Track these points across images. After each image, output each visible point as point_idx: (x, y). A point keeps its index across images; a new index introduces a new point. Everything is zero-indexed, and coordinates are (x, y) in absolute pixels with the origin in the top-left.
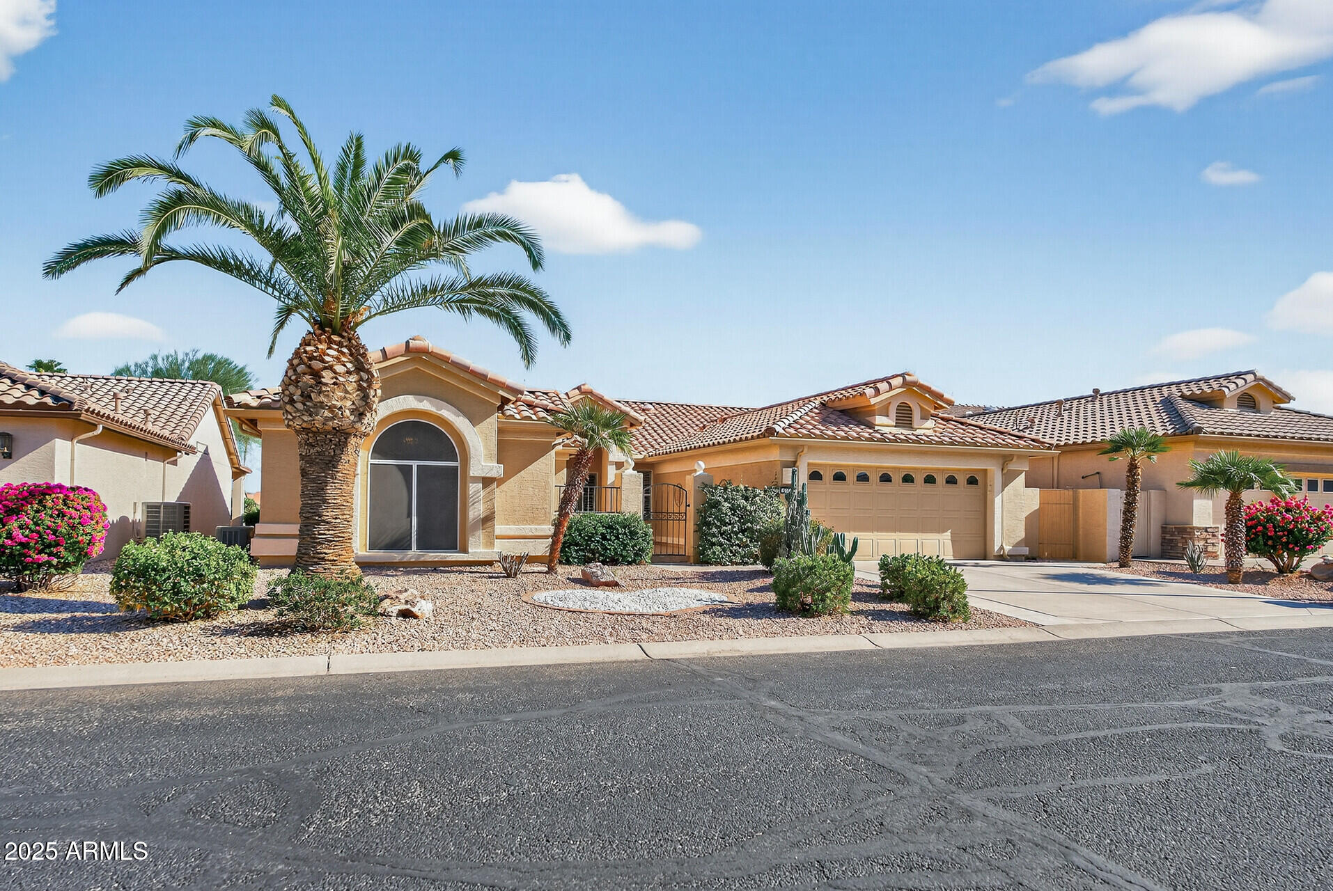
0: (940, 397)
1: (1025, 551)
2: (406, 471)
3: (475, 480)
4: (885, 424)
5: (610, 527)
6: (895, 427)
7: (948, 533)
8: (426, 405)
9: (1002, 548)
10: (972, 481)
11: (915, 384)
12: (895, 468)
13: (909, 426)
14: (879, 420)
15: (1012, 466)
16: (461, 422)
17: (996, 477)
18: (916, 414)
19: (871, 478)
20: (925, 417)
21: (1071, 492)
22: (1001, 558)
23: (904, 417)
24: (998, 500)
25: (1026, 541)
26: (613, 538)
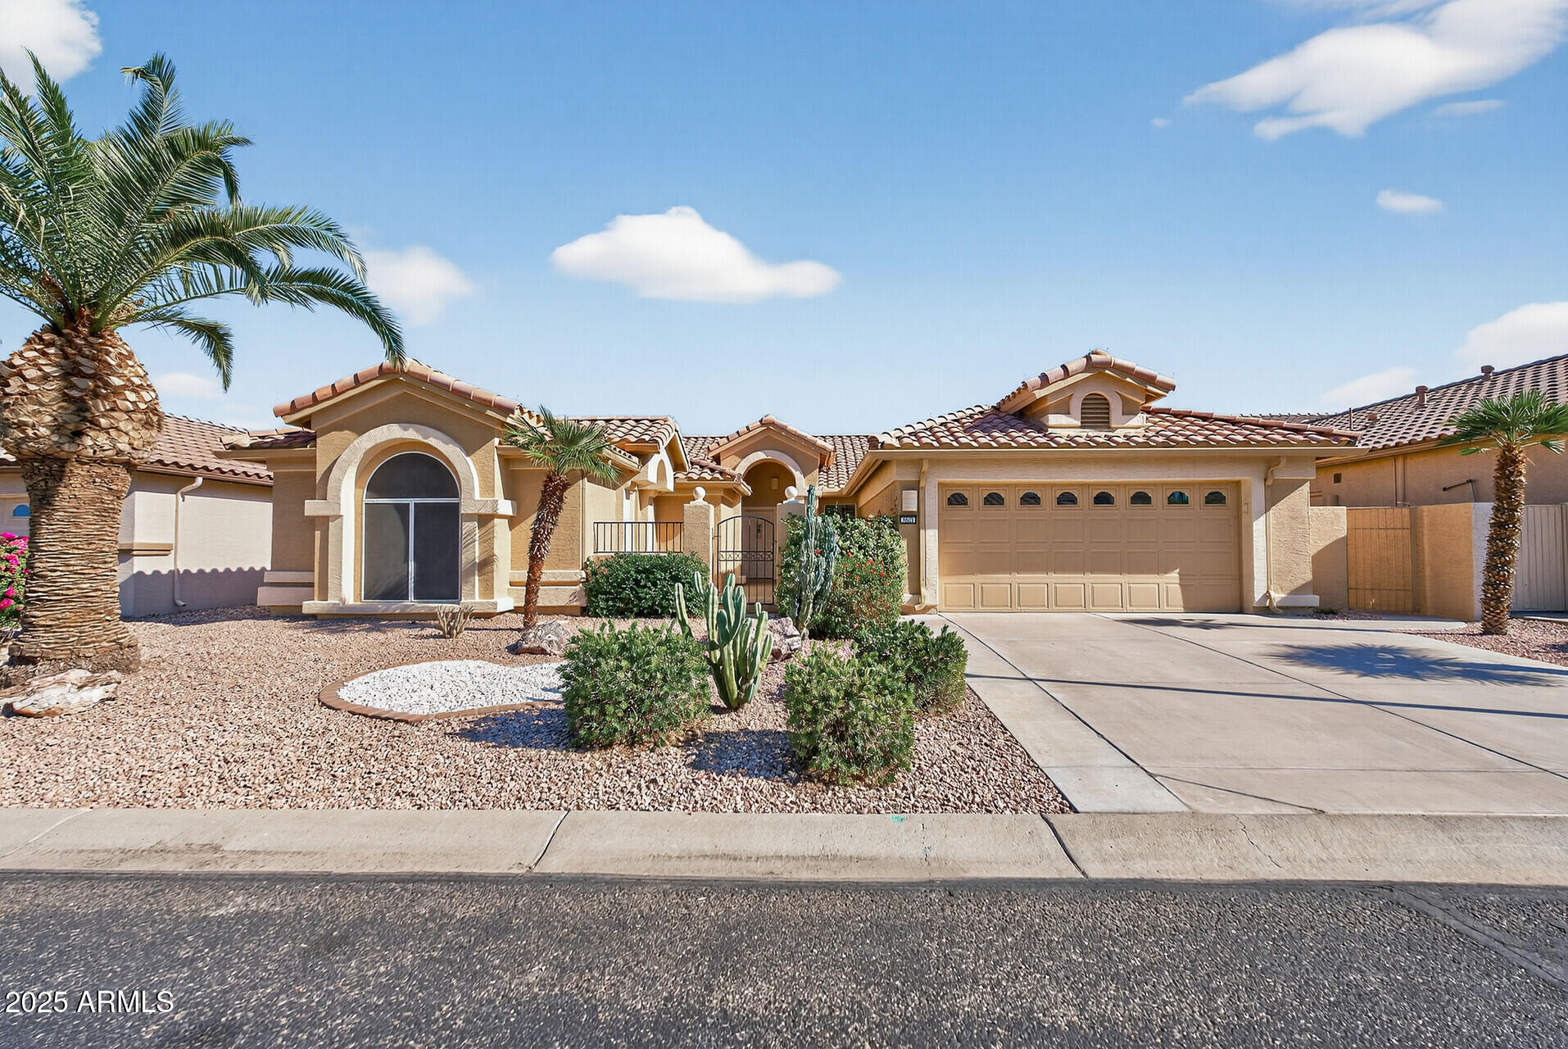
0: (1150, 380)
1: (1314, 600)
2: (403, 510)
3: (470, 517)
4: (1064, 425)
5: (645, 571)
6: (1081, 427)
7: (1174, 575)
8: (411, 434)
9: (1267, 596)
10: (1215, 498)
11: (1107, 365)
12: (1082, 485)
13: (1104, 422)
14: (1053, 419)
15: (1283, 474)
16: (451, 452)
17: (1255, 491)
18: (1116, 407)
19: (1043, 501)
20: (1130, 410)
21: (1406, 511)
22: (1266, 611)
23: (1096, 413)
24: (1259, 526)
25: (1313, 587)
26: (649, 584)
